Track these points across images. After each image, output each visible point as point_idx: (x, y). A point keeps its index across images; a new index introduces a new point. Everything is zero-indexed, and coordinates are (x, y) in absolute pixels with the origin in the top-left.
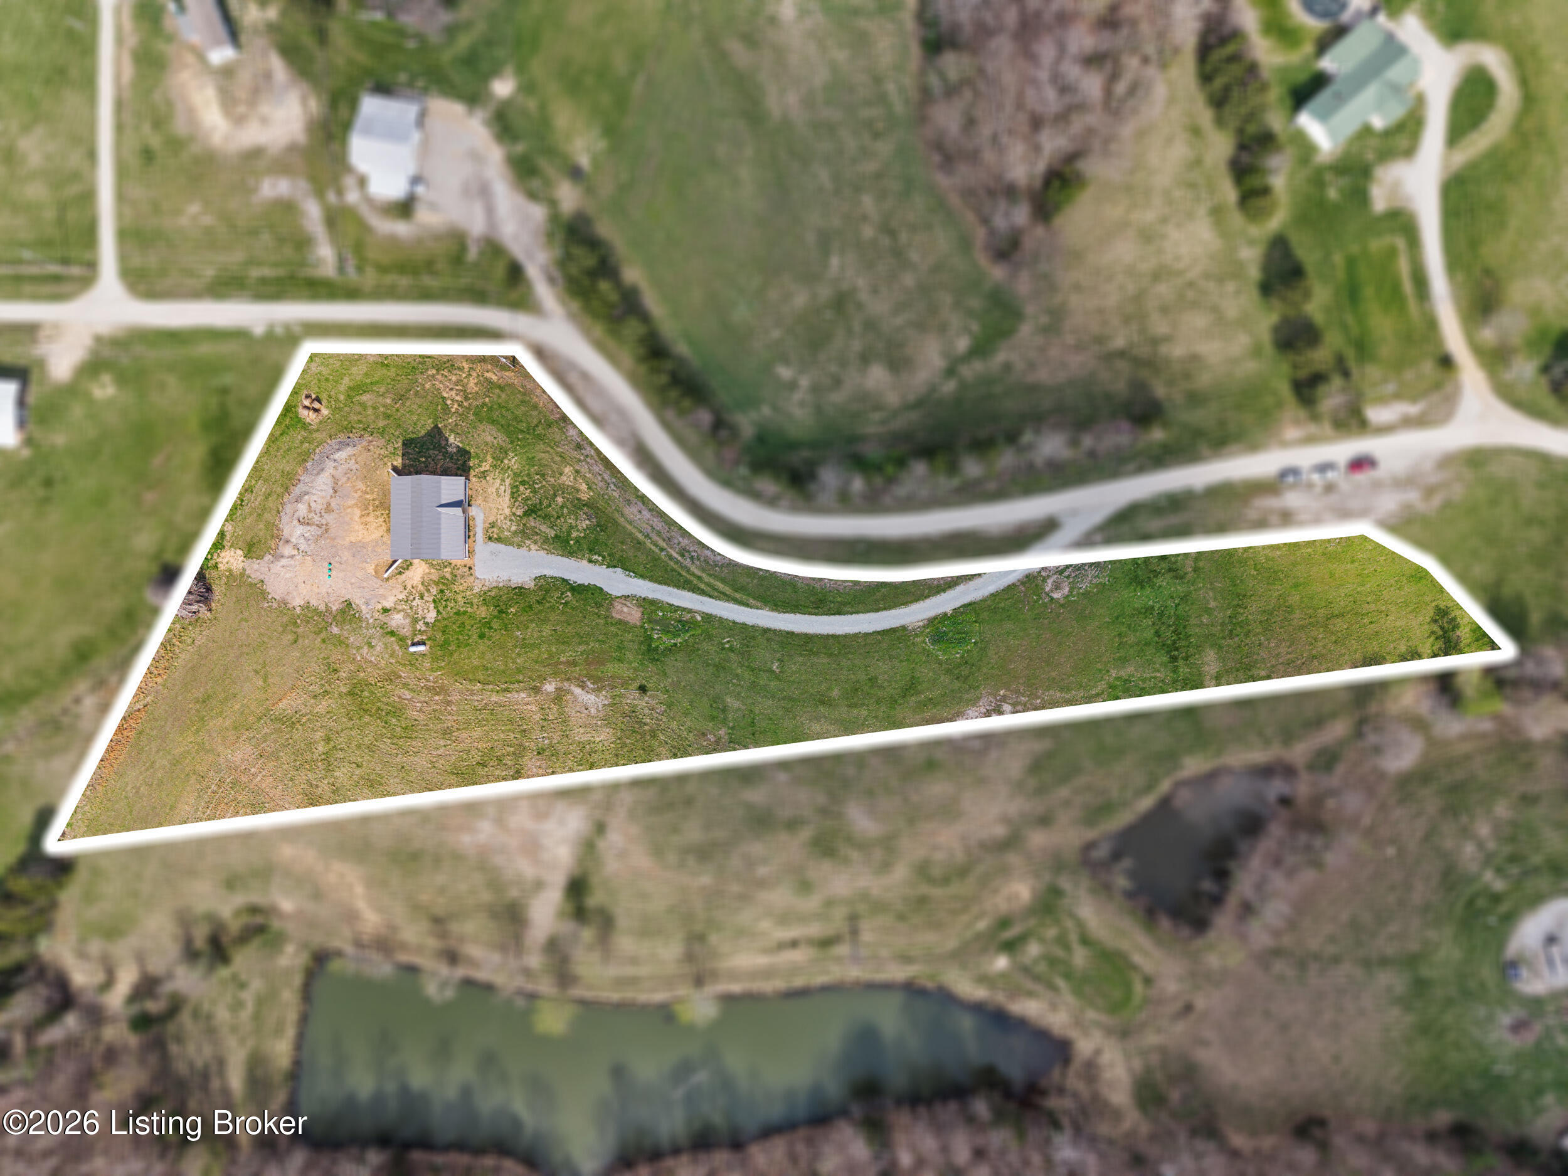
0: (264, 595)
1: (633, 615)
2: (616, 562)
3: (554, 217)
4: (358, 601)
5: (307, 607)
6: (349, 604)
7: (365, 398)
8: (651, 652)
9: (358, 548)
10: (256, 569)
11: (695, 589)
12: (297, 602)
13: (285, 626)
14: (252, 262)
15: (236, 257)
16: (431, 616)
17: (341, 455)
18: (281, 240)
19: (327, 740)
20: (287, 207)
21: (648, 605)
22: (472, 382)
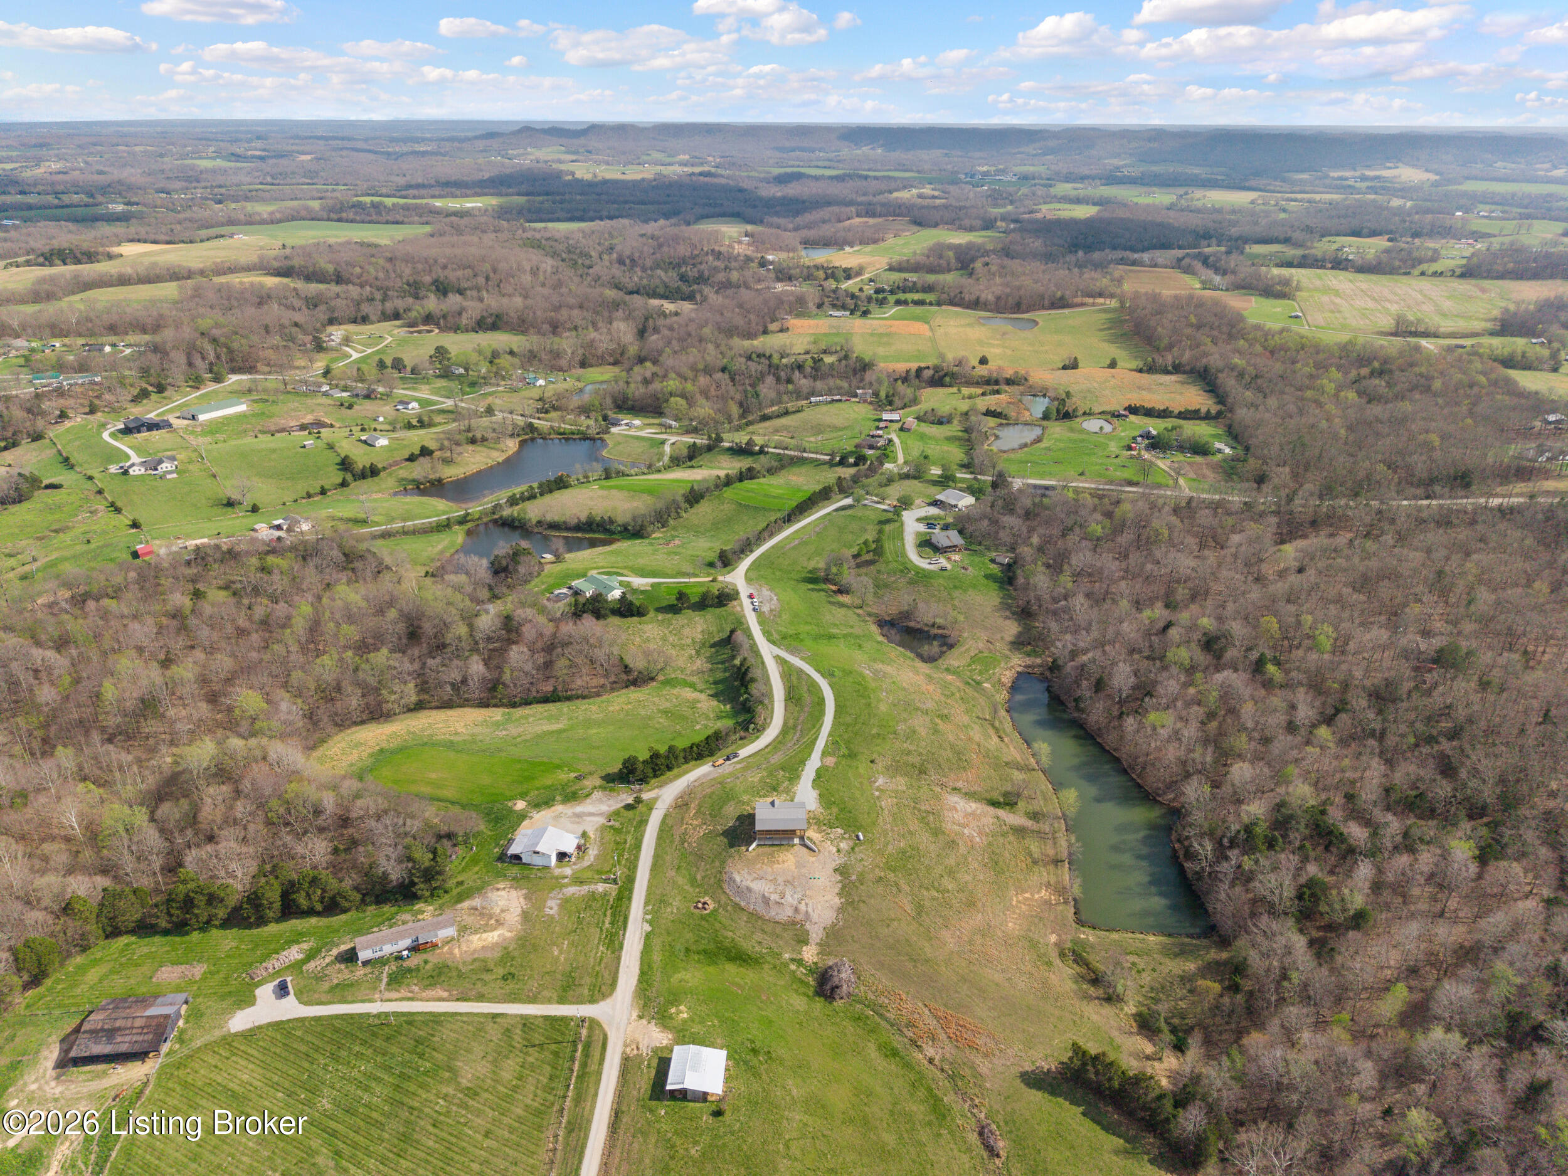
0: (834, 925)
1: (830, 761)
2: (803, 762)
3: (601, 787)
4: (834, 865)
5: (839, 895)
6: (836, 870)
7: (699, 877)
8: (852, 755)
9: (799, 865)
10: (816, 934)
11: (816, 739)
12: (837, 901)
13: (855, 909)
14: (599, 925)
15: (595, 934)
16: (840, 831)
17: (738, 878)
18: (588, 907)
19: (928, 889)
20: (565, 902)
21: (824, 754)
22: (695, 822)
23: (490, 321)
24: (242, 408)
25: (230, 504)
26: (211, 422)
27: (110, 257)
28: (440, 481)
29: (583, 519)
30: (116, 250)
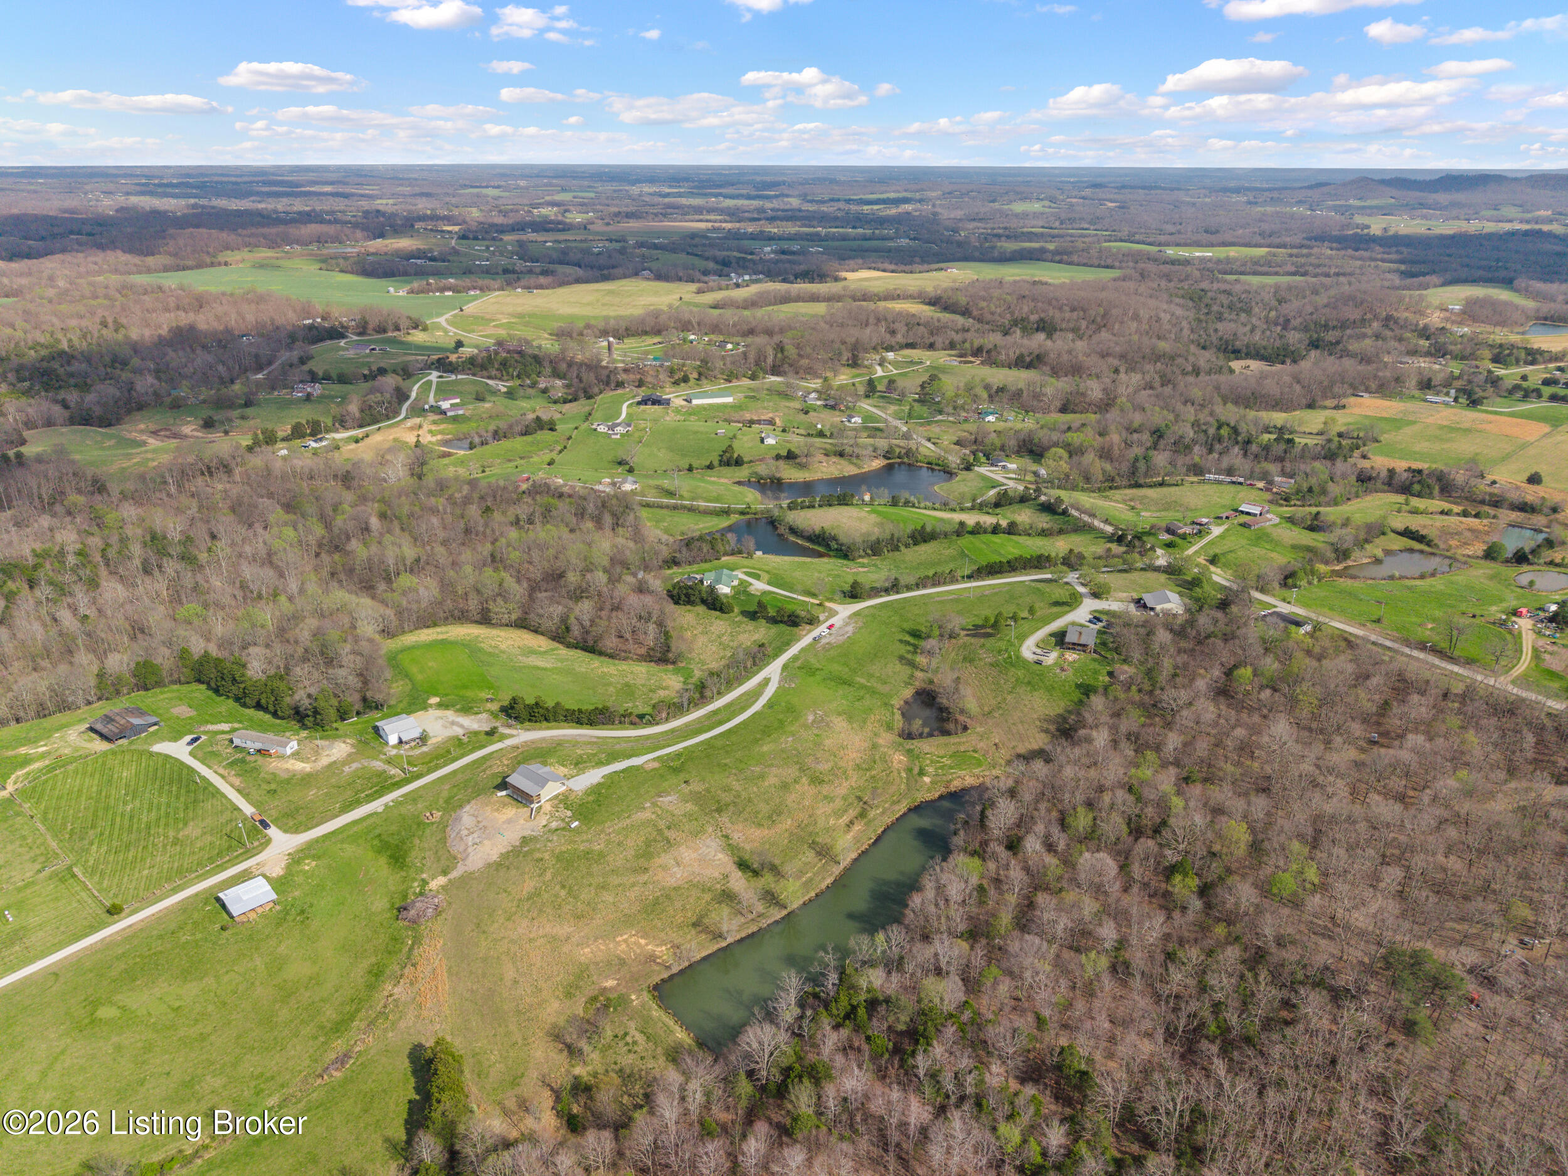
0: (472, 874)
1: (652, 765)
2: (631, 756)
4: (527, 833)
5: (502, 855)
6: (523, 837)
7: (456, 798)
8: (677, 770)
9: (508, 821)
10: (459, 873)
11: (671, 746)
14: (358, 792)
15: (348, 796)
16: (569, 813)
19: (564, 887)
20: (362, 768)
21: (657, 758)
23: (1028, 359)
24: (729, 400)
25: (620, 463)
26: (703, 408)
27: (837, 279)
28: (779, 480)
29: (817, 530)
30: (844, 274)
